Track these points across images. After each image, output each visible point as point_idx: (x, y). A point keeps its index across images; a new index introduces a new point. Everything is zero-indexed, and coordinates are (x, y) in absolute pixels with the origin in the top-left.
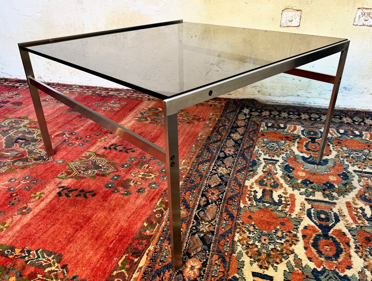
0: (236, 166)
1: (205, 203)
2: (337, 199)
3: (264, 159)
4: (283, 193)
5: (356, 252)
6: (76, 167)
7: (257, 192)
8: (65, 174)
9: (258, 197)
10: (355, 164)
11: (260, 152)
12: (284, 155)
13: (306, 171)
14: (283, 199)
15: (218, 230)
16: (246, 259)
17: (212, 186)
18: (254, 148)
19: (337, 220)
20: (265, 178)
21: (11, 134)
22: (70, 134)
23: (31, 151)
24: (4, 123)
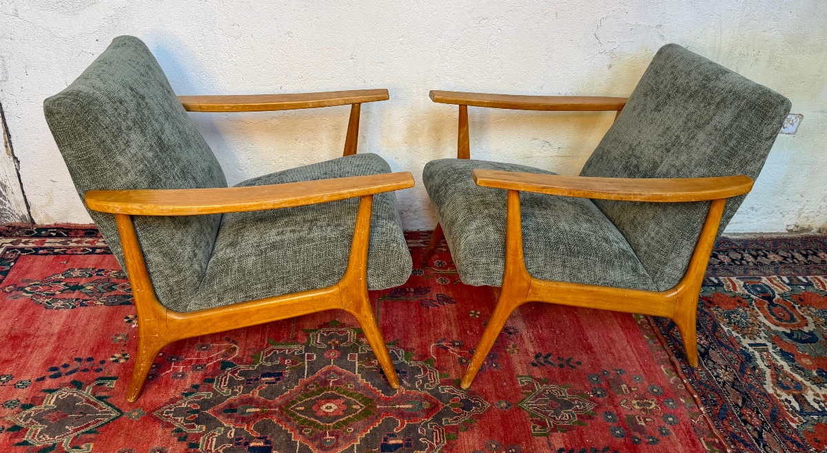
0: (730, 363)
1: (756, 432)
3: (751, 345)
4: (814, 395)
6: (537, 410)
7: (790, 402)
8: (538, 427)
9: (798, 408)
11: (735, 334)
12: (762, 334)
13: (807, 356)
14: (822, 404)
17: (740, 404)
18: (722, 328)
20: (778, 376)
21: (357, 363)
22: (454, 345)
23: (435, 393)
24: (316, 343)
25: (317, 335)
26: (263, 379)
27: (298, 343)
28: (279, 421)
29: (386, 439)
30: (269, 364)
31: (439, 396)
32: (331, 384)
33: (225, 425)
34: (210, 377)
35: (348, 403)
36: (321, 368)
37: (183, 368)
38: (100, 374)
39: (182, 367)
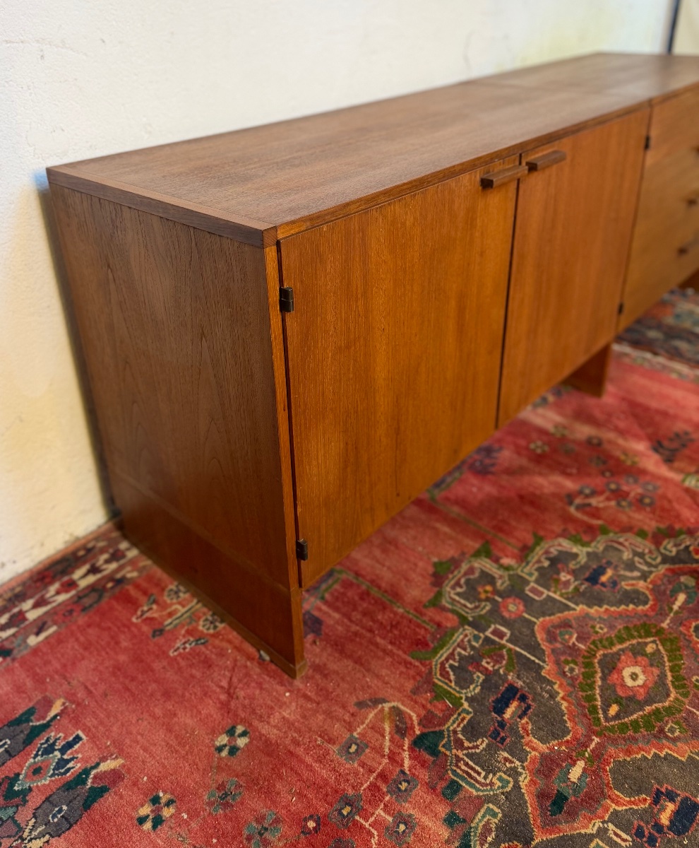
21: (551, 594)
22: (588, 495)
24: (471, 609)
25: (454, 600)
26: (507, 715)
27: (454, 630)
28: (628, 752)
30: (474, 690)
32: (582, 646)
33: (589, 831)
34: (444, 784)
35: (637, 652)
36: (536, 638)
37: (384, 809)
39: (380, 811)
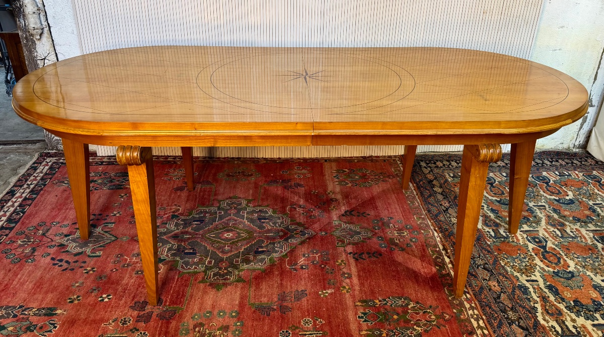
2: (537, 227)
4: (505, 229)
5: (567, 257)
6: (341, 236)
7: (489, 232)
8: (340, 243)
9: (493, 235)
10: (531, 200)
13: (506, 211)
15: (488, 262)
16: (516, 274)
19: (546, 242)
20: (486, 221)
21: (245, 215)
22: (300, 207)
23: (287, 228)
24: (224, 207)
25: (224, 203)
26: (194, 223)
27: (214, 207)
28: (201, 241)
29: (257, 249)
30: (198, 216)
31: (289, 230)
32: (230, 225)
33: (172, 243)
34: (165, 222)
35: (239, 234)
36: (225, 218)
38: (106, 221)
